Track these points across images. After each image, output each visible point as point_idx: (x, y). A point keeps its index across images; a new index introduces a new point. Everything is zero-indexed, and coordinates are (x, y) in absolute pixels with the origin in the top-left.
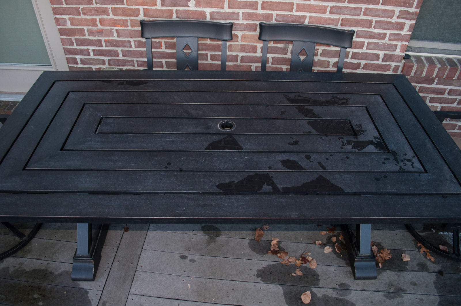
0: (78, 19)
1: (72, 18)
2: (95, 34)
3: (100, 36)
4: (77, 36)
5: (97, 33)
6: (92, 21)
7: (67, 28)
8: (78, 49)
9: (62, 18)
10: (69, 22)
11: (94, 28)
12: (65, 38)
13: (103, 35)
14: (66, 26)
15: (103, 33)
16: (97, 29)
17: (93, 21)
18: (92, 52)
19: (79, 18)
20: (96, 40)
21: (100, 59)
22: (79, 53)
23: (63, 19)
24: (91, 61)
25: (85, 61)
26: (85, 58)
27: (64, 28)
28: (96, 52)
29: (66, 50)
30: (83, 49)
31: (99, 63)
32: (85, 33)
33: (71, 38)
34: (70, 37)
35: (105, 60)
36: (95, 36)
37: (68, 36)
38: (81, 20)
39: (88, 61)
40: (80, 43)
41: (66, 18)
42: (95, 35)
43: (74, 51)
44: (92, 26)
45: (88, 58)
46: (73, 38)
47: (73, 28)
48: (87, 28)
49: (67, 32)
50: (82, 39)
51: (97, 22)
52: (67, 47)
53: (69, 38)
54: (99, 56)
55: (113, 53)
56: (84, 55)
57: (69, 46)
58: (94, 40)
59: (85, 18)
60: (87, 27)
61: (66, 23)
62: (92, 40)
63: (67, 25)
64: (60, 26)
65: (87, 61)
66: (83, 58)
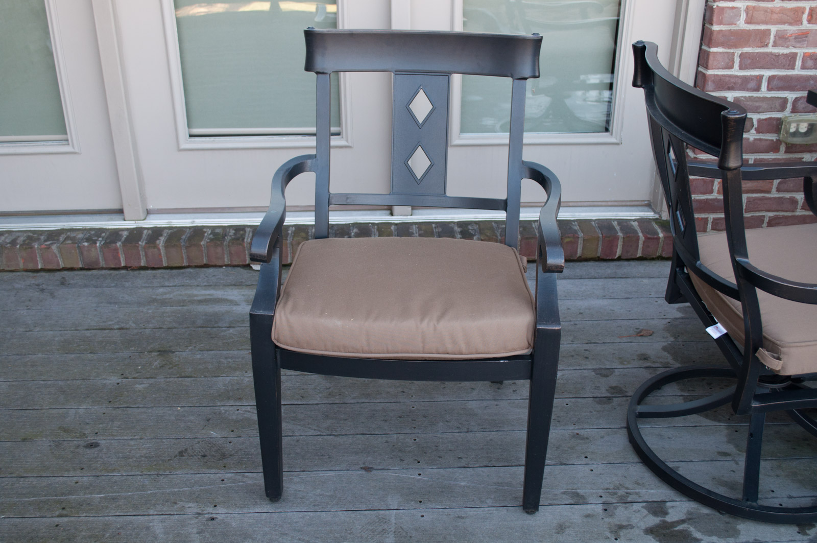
0: (766, 10)
1: (754, 7)
2: (790, 41)
3: (798, 45)
4: (749, 46)
5: (795, 38)
6: (794, 14)
7: (734, 30)
8: (740, 76)
9: (733, 8)
10: (743, 16)
11: (791, 29)
12: (720, 53)
13: (806, 42)
14: (735, 24)
15: (807, 39)
16: (798, 30)
17: (796, 13)
18: (766, 83)
19: (768, 8)
20: (786, 54)
21: (778, 97)
22: (738, 86)
23: (734, 10)
24: (757, 104)
25: (745, 103)
26: (745, 97)
27: (727, 29)
28: (775, 82)
29: (713, 78)
30: (751, 75)
31: (771, 108)
32: (769, 39)
33: (734, 52)
34: (732, 51)
35: (788, 99)
36: (788, 47)
37: (729, 48)
38: (772, 11)
39: (751, 103)
40: (749, 61)
41: (741, 8)
42: (788, 43)
43: (729, 80)
44: (790, 24)
45: (752, 96)
46: (738, 52)
47: (748, 29)
48: (776, 29)
49: (732, 38)
50: (758, 53)
51: (804, 15)
52: (716, 73)
53: (730, 52)
54: (779, 91)
55: (812, 82)
56: (748, 90)
57: (721, 70)
58: (783, 54)
59: (780, 7)
60: (777, 26)
61: (738, 18)
62: (777, 56)
63: (738, 23)
64: (720, 25)
65: (748, 103)
66: (742, 97)
